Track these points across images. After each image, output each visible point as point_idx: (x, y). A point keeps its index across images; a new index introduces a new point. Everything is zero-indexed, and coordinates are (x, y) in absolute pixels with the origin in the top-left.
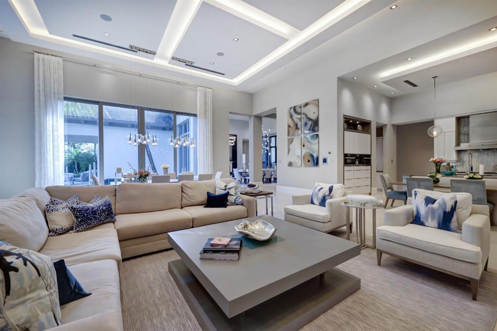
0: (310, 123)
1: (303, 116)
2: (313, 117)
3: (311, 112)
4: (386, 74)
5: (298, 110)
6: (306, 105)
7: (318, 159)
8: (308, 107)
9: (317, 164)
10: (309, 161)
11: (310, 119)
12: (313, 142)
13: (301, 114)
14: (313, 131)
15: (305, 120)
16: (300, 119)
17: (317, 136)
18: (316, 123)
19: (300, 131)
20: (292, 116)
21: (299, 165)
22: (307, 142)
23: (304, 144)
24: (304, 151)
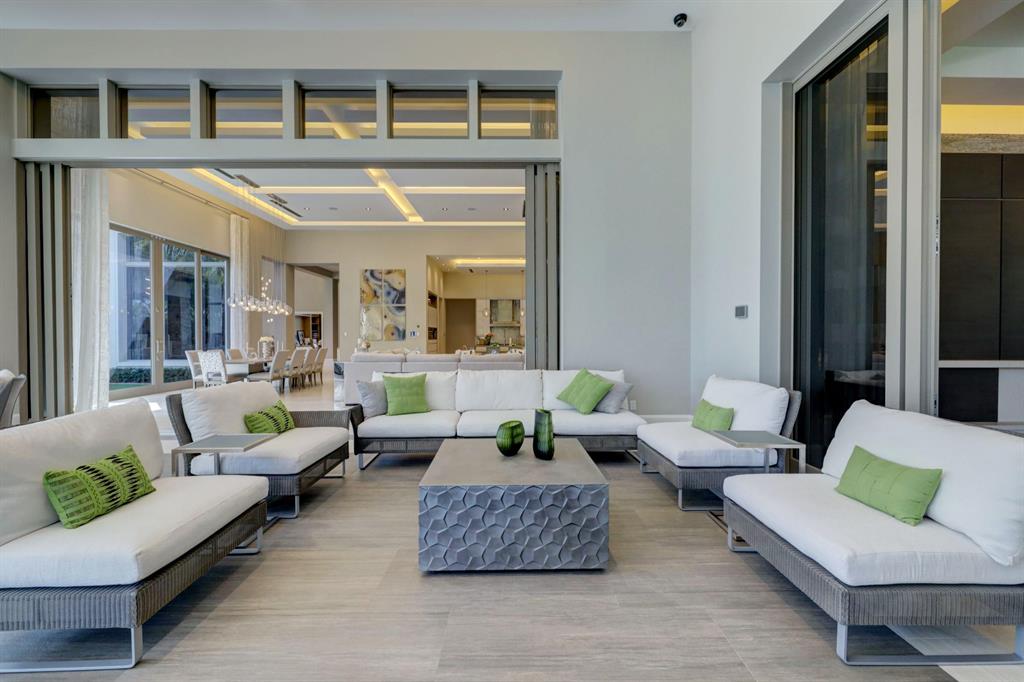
0: (394, 293)
1: (384, 284)
2: (399, 287)
3: (397, 282)
4: (459, 262)
5: (376, 274)
6: (389, 272)
7: (404, 331)
8: (391, 275)
9: (404, 336)
10: (393, 334)
11: (395, 289)
12: (397, 313)
13: (380, 280)
14: (397, 302)
15: (388, 289)
16: (380, 287)
17: (403, 308)
18: (402, 295)
19: (380, 300)
20: (367, 280)
21: (378, 339)
22: (390, 313)
23: (386, 314)
24: (386, 323)
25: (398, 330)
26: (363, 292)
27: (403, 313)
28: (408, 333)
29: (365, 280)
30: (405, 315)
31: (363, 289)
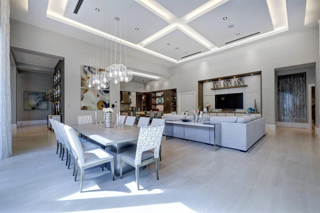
5: (92, 69)
10: (102, 106)
12: (105, 94)
20: (86, 73)
21: (93, 109)
22: (101, 94)
23: (98, 94)
24: (98, 99)
26: (83, 79)
27: (108, 94)
28: (111, 105)
29: (84, 72)
30: (109, 96)
31: (83, 77)
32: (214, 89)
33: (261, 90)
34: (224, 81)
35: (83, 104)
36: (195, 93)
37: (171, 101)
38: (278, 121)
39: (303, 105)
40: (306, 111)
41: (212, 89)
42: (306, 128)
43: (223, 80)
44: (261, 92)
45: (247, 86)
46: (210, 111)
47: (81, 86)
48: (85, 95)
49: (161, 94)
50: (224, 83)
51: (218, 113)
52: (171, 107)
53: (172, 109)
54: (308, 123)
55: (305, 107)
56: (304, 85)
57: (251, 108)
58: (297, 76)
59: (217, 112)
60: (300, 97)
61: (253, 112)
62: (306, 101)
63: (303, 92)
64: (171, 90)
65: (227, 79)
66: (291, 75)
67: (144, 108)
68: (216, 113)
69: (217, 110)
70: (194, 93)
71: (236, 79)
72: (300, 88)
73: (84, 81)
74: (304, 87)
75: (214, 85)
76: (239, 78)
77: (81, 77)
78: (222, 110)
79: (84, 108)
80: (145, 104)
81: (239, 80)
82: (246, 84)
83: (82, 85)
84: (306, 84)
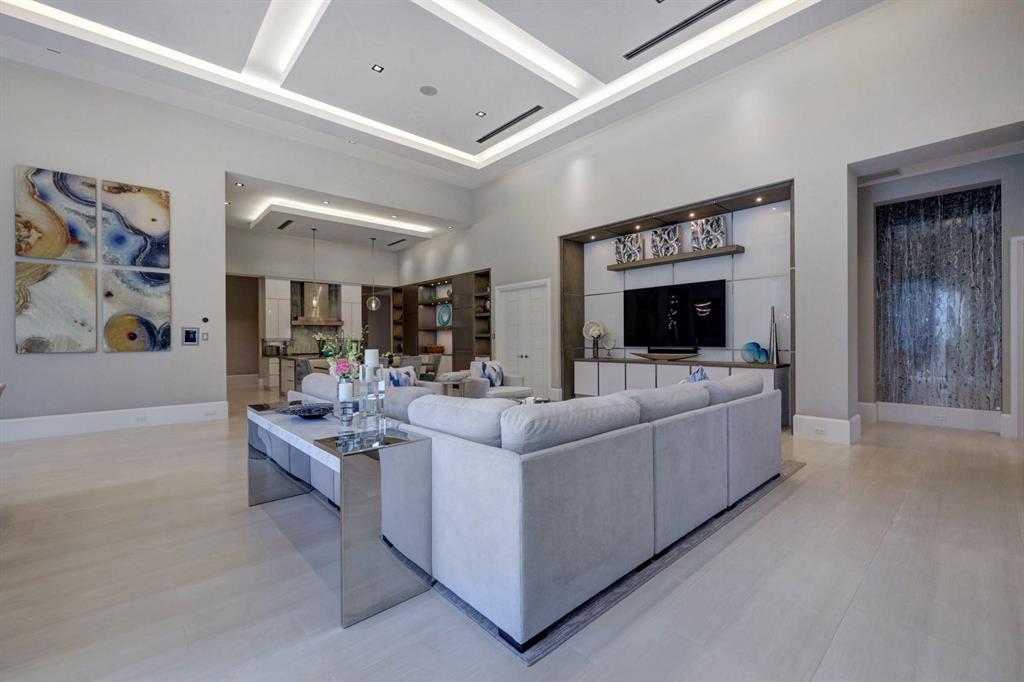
0: (134, 242)
1: (103, 215)
2: (156, 230)
3: (144, 215)
5: (82, 190)
6: (121, 189)
7: (166, 331)
8: (125, 196)
9: (164, 342)
10: (131, 336)
11: (137, 232)
12: (148, 289)
13: (92, 204)
14: (146, 264)
15: (115, 225)
16: (92, 220)
17: (163, 279)
18: (158, 248)
19: (90, 252)
20: (43, 197)
21: (84, 348)
22: (124, 287)
23: (111, 288)
24: (109, 310)
25: (148, 326)
26: (28, 225)
27: (163, 288)
28: (177, 336)
29: (32, 195)
30: (169, 294)
31: (25, 218)
32: (620, 268)
33: (793, 263)
34: (656, 232)
35: (26, 329)
36: (549, 285)
37: (473, 316)
38: (878, 399)
39: (987, 330)
40: (1000, 358)
41: (610, 268)
42: (998, 434)
43: (651, 232)
44: (793, 272)
45: (740, 250)
46: (602, 354)
47: (17, 254)
48: (37, 289)
49: (448, 292)
50: (653, 241)
51: (628, 365)
52: (474, 340)
53: (476, 346)
54: (1009, 413)
55: (994, 338)
56: (992, 239)
57: (757, 346)
58: (961, 202)
59: (626, 362)
60: (973, 297)
61: (763, 359)
62: (999, 314)
63: (986, 273)
64: (473, 276)
65: (668, 221)
66: (935, 198)
67: (398, 343)
68: (623, 365)
69: (631, 353)
70: (545, 286)
71: (699, 222)
72: (974, 256)
73: (33, 231)
74: (992, 248)
75: (618, 253)
76: (710, 218)
77: (17, 216)
78: (650, 351)
79: (34, 346)
80: (399, 331)
81: (709, 228)
82: (737, 241)
83: (19, 250)
84: (998, 234)
